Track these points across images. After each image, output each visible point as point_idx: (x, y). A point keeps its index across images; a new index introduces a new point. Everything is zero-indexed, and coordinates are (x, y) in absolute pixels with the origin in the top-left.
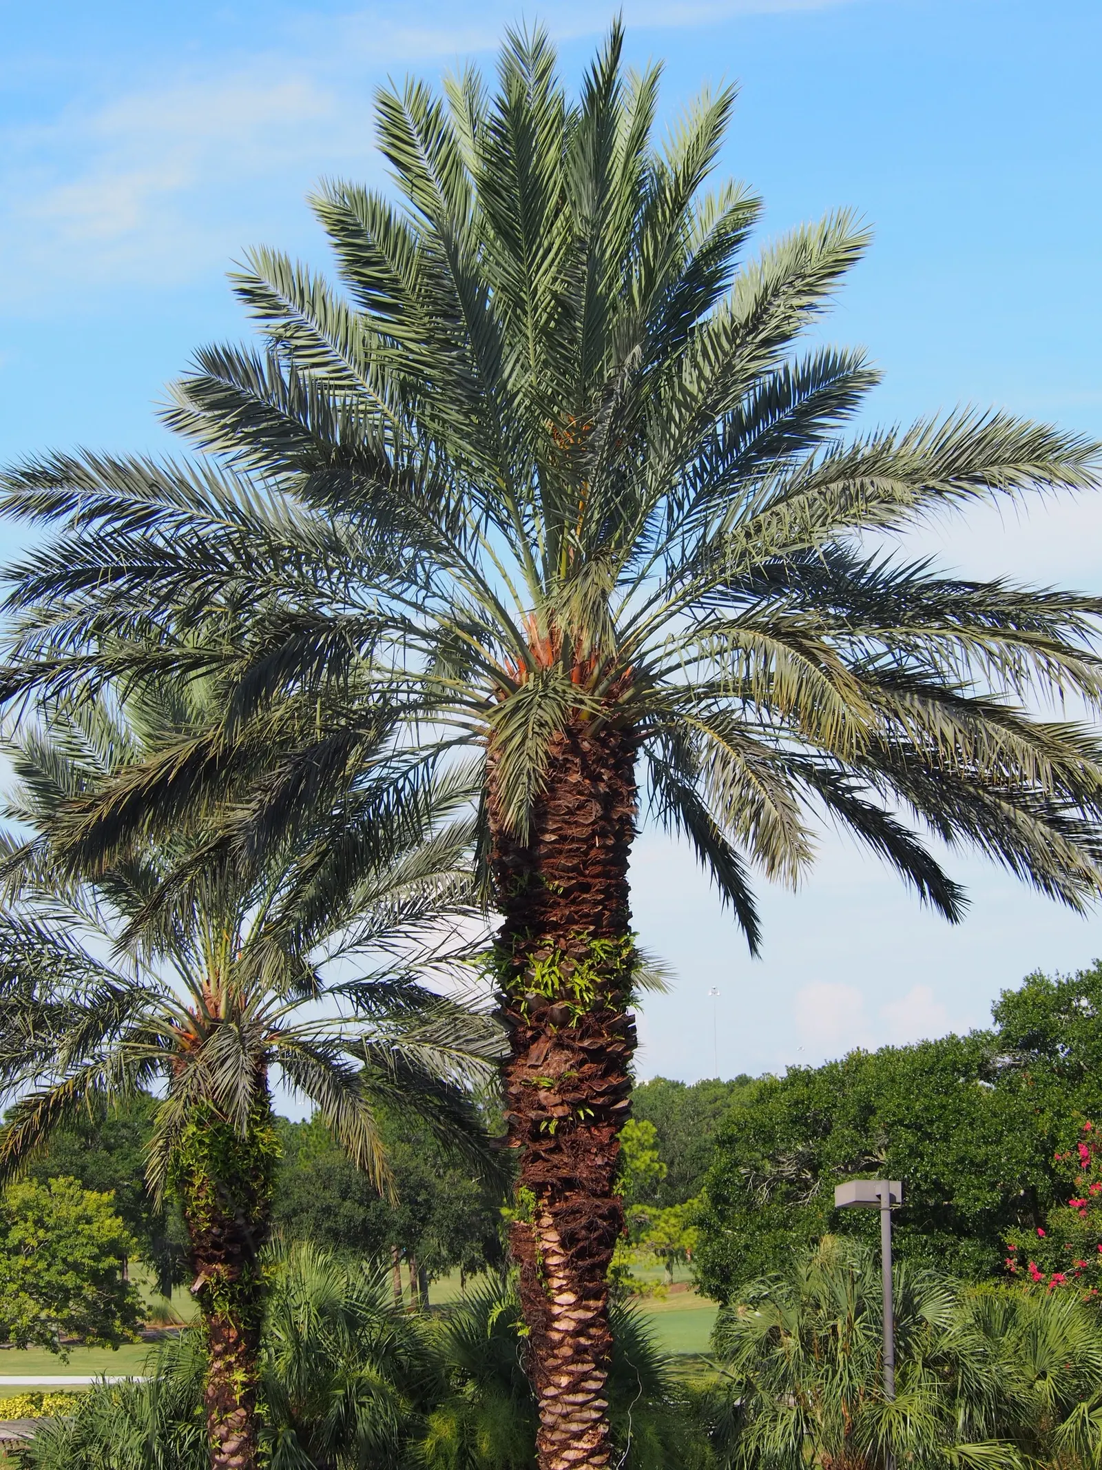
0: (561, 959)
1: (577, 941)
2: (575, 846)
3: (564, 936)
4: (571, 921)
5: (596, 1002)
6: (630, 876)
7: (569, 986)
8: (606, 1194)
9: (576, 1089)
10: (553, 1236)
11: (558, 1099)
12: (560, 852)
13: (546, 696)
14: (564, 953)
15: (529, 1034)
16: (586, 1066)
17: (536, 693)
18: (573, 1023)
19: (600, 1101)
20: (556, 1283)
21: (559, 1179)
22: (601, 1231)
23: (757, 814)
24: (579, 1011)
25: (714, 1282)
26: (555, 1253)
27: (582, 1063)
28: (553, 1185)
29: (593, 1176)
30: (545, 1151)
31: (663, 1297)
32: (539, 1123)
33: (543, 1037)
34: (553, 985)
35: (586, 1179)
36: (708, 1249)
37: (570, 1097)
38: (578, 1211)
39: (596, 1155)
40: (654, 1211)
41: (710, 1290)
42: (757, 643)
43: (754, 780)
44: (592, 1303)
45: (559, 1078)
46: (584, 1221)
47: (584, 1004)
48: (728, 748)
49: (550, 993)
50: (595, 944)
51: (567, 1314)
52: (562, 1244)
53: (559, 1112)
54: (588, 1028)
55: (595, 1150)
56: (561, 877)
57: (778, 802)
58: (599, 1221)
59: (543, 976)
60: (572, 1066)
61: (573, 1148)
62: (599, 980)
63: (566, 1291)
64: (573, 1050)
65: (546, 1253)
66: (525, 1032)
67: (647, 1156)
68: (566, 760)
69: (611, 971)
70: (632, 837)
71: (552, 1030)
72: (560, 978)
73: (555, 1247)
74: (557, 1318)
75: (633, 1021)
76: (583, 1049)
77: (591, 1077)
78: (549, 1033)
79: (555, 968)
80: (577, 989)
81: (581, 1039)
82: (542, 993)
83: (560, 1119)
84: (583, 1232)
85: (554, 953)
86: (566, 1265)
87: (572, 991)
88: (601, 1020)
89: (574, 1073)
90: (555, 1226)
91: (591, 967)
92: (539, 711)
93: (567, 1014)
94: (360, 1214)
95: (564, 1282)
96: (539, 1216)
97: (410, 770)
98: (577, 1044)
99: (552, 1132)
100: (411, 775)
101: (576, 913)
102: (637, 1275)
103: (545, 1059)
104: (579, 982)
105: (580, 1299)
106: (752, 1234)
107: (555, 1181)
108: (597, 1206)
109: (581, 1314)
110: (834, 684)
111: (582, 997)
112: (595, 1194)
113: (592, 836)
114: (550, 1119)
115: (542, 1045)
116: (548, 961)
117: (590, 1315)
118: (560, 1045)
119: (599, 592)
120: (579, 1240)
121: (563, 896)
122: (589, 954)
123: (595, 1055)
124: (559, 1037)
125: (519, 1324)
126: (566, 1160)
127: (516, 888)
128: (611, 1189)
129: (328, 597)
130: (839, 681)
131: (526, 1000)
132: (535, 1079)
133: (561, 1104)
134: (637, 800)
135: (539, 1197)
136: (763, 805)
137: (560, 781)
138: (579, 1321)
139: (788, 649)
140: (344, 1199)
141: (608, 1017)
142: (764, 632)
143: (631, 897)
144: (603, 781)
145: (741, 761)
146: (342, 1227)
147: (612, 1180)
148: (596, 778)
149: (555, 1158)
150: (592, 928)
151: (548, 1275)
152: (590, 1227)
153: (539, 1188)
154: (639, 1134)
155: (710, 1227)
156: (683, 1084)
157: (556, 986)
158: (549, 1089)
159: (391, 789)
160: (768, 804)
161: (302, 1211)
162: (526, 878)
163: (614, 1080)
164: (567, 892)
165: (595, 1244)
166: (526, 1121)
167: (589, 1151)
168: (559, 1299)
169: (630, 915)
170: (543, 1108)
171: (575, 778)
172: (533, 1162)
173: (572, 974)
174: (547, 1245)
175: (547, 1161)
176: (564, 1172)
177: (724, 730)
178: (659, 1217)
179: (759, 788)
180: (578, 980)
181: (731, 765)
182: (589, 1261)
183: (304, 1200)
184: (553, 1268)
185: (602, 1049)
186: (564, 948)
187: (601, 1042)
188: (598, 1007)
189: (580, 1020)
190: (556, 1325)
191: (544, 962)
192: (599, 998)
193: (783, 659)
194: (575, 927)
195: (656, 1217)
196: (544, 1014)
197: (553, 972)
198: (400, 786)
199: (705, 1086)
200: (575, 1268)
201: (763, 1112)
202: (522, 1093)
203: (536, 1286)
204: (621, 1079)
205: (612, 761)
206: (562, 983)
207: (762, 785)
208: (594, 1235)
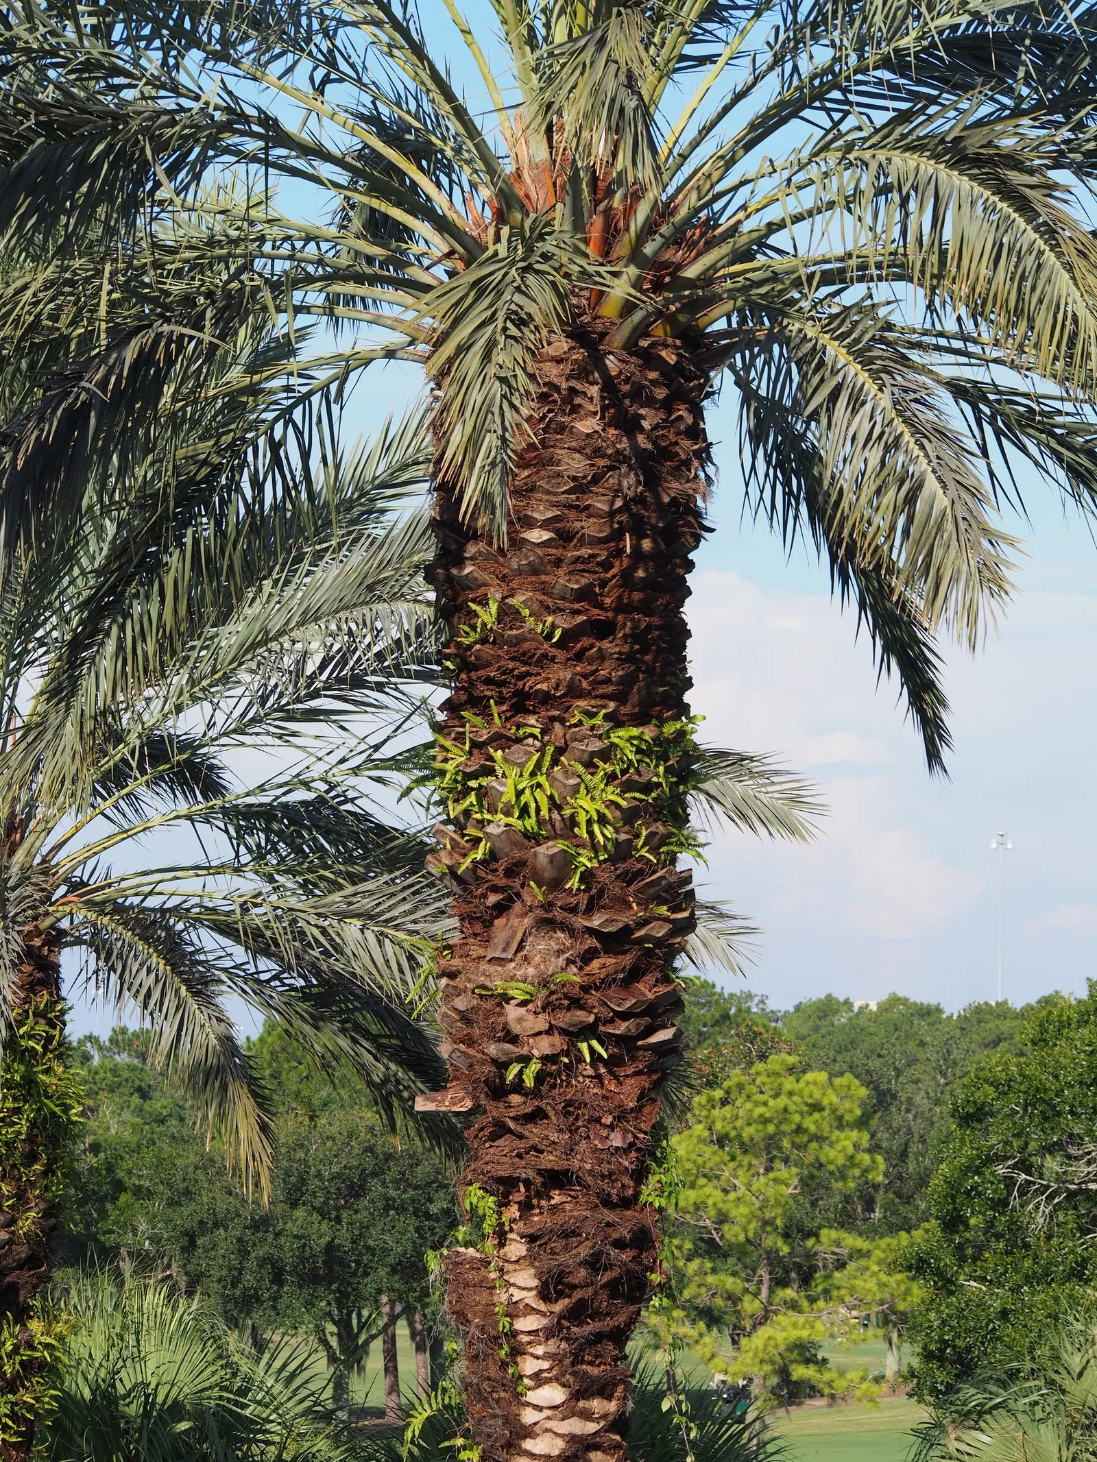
0: (555, 762)
1: (584, 729)
2: (585, 552)
3: (562, 721)
4: (574, 692)
5: (617, 844)
6: (691, 612)
7: (567, 812)
8: (628, 1203)
9: (576, 1003)
10: (526, 1278)
11: (541, 1023)
12: (558, 562)
13: (528, 269)
14: (560, 751)
15: (493, 899)
16: (596, 964)
17: (513, 263)
18: (574, 883)
19: (621, 1028)
20: (529, 1366)
21: (540, 1172)
22: (616, 1272)
23: (911, 499)
24: (585, 860)
25: (942, 1377)
26: (530, 1310)
27: (587, 957)
28: (528, 1183)
29: (605, 1168)
30: (514, 1119)
31: (872, 1400)
32: (506, 1065)
33: (517, 907)
34: (538, 810)
35: (590, 1172)
36: (932, 1315)
37: (565, 1019)
38: (574, 1233)
39: (612, 1127)
40: (860, 1243)
41: (934, 1391)
42: (923, 179)
43: (907, 437)
44: (596, 1405)
45: (545, 983)
46: (584, 1251)
47: (594, 847)
48: (864, 377)
49: (531, 823)
50: (620, 736)
51: (549, 1424)
52: (544, 1294)
53: (544, 1046)
54: (601, 893)
55: (608, 1120)
56: (558, 610)
57: (948, 477)
58: (613, 1252)
59: (519, 793)
60: (569, 962)
61: (567, 1114)
62: (624, 803)
63: (548, 1381)
64: (571, 931)
65: (514, 1310)
66: (485, 896)
67: (848, 1139)
68: (572, 390)
69: (647, 788)
70: (697, 539)
71: (535, 893)
72: (551, 798)
73: (530, 1298)
74: (528, 1432)
75: (688, 880)
76: (591, 931)
77: (603, 984)
78: (528, 900)
79: (542, 779)
80: (582, 818)
81: (589, 911)
82: (518, 824)
83: (545, 1059)
84: (583, 1272)
85: (542, 750)
86: (549, 1333)
87: (573, 822)
88: (629, 878)
89: (573, 976)
90: (531, 1258)
91: (610, 778)
92: (518, 298)
93: (565, 863)
94: (321, 1233)
95: (546, 1365)
96: (502, 1237)
97: (294, 406)
98: (580, 922)
99: (529, 1082)
100: (297, 414)
101: (585, 676)
102: (835, 1359)
103: (520, 947)
104: (586, 806)
105: (576, 1396)
106: (1015, 1290)
107: (531, 1174)
108: (609, 1225)
109: (576, 1426)
110: (1060, 255)
111: (591, 833)
112: (607, 1203)
113: (617, 536)
114: (526, 1060)
115: (515, 921)
116: (530, 766)
117: (592, 1427)
118: (548, 924)
119: (622, 77)
120: (574, 1287)
121: (561, 644)
122: (606, 754)
123: (614, 942)
124: (548, 906)
125: (459, 1442)
126: (554, 1136)
127: (474, 628)
128: (638, 1193)
129: (127, 74)
130: (1069, 249)
131: (488, 835)
132: (499, 985)
133: (549, 1032)
134: (710, 470)
135: (503, 1204)
136: (920, 486)
137: (561, 429)
138: (572, 1438)
139: (978, 189)
140: (294, 1205)
141: (640, 873)
142: (936, 157)
143: (692, 649)
144: (642, 430)
145: (885, 401)
146: (288, 1257)
147: (640, 1175)
148: (630, 426)
149: (535, 1132)
150: (612, 705)
151: (517, 1351)
152: (595, 1263)
153: (503, 1187)
154: (835, 1100)
155: (939, 1273)
156: (938, 1010)
157: (544, 813)
158: (523, 1004)
159: (261, 442)
160: (931, 483)
161: (216, 1225)
162: (494, 607)
163: (647, 990)
164: (569, 636)
165: (604, 1296)
166: (483, 1062)
167: (598, 1120)
168: (533, 1397)
169: (688, 684)
170: (513, 1039)
171: (587, 425)
172: (493, 1137)
173: (575, 791)
174: (518, 1295)
175: (521, 1137)
176: (550, 1160)
177: (857, 341)
178: (867, 1254)
179: (917, 451)
180: (584, 802)
181: (868, 407)
182: (591, 1327)
183: (221, 1208)
184: (525, 1339)
185: (627, 930)
186: (561, 743)
187: (624, 919)
188: (622, 852)
189: (587, 877)
190: (528, 1445)
191: (522, 766)
192: (623, 837)
193: (966, 208)
194: (583, 703)
195: (859, 1254)
196: (522, 863)
197: (539, 785)
198: (278, 435)
199: (980, 1014)
200: (567, 1339)
201: (1042, 1064)
202: (474, 1009)
203: (493, 1371)
204: (662, 989)
205: (661, 393)
206: (555, 805)
207: (922, 447)
208: (605, 1278)
